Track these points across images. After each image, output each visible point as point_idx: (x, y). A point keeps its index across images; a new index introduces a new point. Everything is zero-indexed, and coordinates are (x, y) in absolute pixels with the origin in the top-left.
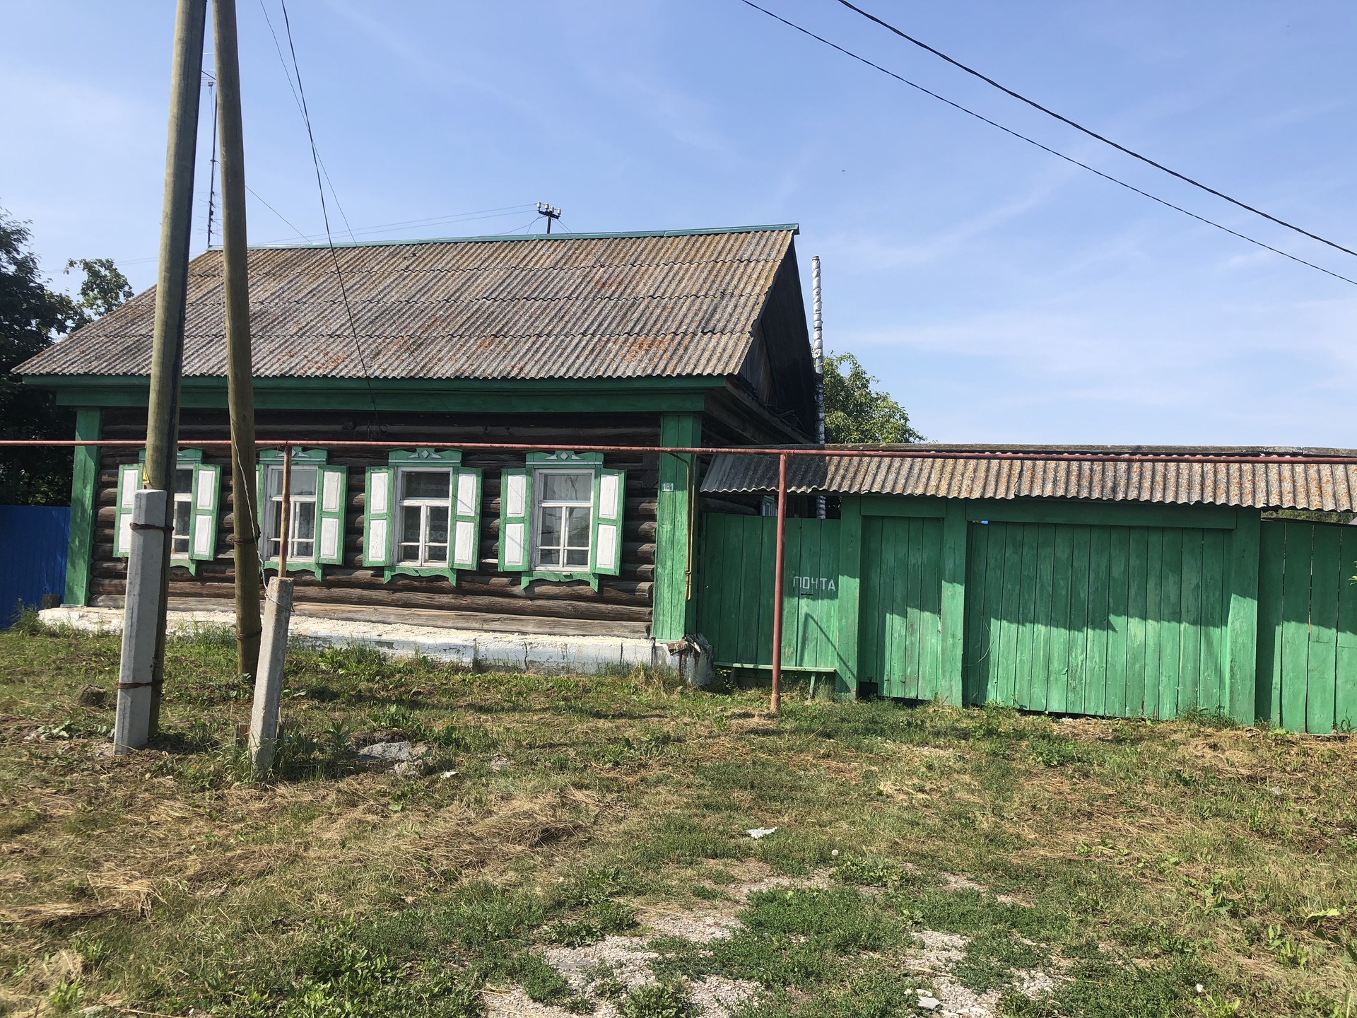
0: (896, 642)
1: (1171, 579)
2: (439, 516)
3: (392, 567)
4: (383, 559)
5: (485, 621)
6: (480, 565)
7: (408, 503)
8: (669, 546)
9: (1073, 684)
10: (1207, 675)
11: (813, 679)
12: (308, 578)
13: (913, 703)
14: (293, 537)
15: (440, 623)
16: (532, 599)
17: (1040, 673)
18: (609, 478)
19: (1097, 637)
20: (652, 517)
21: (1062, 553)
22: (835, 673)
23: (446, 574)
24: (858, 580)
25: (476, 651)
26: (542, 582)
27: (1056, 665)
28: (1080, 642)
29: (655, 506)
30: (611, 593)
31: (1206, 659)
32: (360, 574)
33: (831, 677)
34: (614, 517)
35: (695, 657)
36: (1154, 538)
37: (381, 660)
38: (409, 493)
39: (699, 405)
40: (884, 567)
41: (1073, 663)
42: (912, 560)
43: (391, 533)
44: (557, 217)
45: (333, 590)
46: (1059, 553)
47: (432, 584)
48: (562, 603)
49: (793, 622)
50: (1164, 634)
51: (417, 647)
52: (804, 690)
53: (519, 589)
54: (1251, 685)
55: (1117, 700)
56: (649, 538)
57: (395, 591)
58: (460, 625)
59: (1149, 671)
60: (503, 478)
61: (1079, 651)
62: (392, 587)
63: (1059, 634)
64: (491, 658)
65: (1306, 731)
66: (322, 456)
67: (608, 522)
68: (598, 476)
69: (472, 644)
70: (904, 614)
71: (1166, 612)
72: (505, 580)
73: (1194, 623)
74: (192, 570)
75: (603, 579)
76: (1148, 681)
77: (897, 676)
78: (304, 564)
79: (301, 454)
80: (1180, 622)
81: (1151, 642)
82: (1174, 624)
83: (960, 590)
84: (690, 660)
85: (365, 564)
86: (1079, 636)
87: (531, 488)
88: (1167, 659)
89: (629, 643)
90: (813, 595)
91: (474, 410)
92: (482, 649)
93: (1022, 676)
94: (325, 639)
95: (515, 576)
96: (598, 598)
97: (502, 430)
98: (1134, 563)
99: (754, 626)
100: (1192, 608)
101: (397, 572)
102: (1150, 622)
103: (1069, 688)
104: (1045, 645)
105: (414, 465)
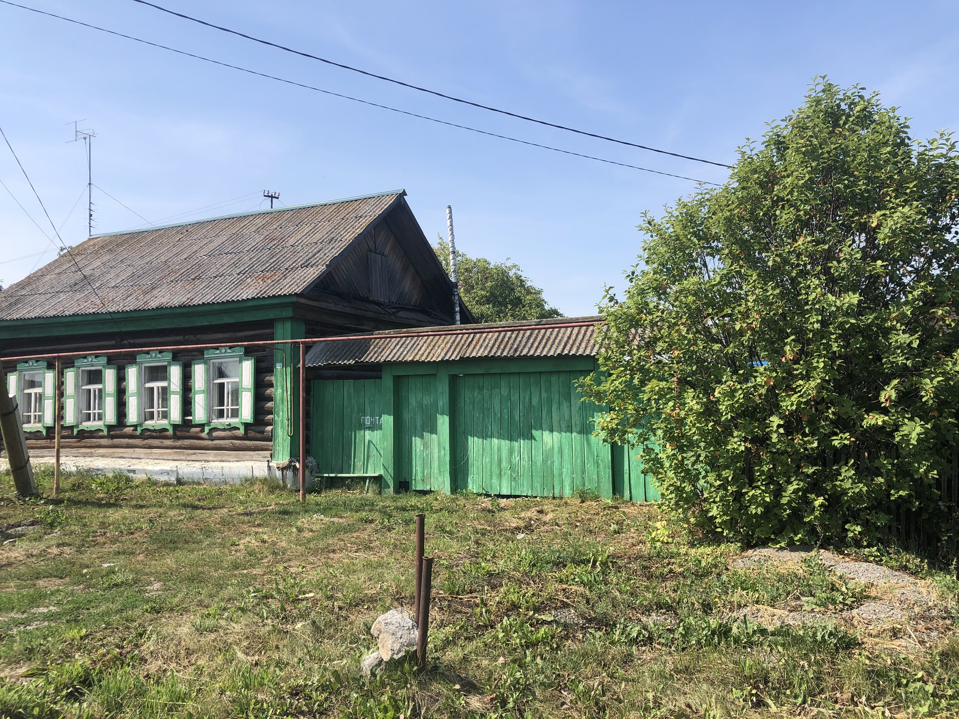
0: (418, 454)
1: (565, 405)
2: (165, 391)
3: (141, 425)
4: (136, 420)
5: (188, 455)
6: (184, 421)
7: (148, 385)
8: (281, 403)
9: (514, 476)
10: (590, 467)
11: (368, 481)
12: (101, 434)
13: (424, 493)
15: (165, 458)
16: (212, 440)
17: (495, 470)
18: (247, 362)
19: (526, 445)
20: (271, 385)
22: (380, 477)
23: (168, 427)
24: (392, 417)
25: (178, 474)
26: (215, 429)
27: (504, 464)
28: (516, 449)
29: (273, 378)
30: (251, 434)
31: (587, 453)
32: (127, 430)
33: (378, 480)
34: (250, 387)
35: (293, 471)
36: (554, 379)
37: (128, 480)
38: (148, 380)
39: (289, 313)
40: (410, 407)
41: (514, 461)
43: (139, 404)
44: (277, 198)
45: (115, 440)
46: (503, 392)
47: (160, 434)
48: (227, 442)
49: (362, 446)
50: (563, 441)
52: (362, 487)
53: (204, 435)
54: (609, 471)
55: (538, 485)
56: (270, 399)
57: (143, 439)
58: (175, 458)
59: (556, 464)
60: (193, 367)
61: (516, 454)
62: (142, 436)
63: (505, 444)
64: (185, 477)
65: (646, 501)
67: (247, 390)
68: (241, 361)
69: (175, 469)
70: (422, 437)
71: (564, 426)
72: (198, 429)
73: (580, 433)
74: (44, 433)
75: (246, 425)
76: (556, 472)
77: (419, 477)
78: (98, 426)
79: (94, 360)
80: (572, 433)
81: (556, 447)
82: (569, 434)
83: (446, 419)
85: (128, 424)
86: (516, 444)
87: (207, 371)
88: (566, 456)
89: (256, 465)
90: (372, 428)
91: (174, 326)
92: (180, 472)
93: (486, 472)
94: (102, 470)
95: (202, 426)
96: (245, 437)
97: (192, 337)
98: (544, 395)
99: (341, 450)
100: (578, 423)
101: (144, 428)
102: (555, 433)
103: (513, 479)
104: (498, 451)
105: (149, 362)
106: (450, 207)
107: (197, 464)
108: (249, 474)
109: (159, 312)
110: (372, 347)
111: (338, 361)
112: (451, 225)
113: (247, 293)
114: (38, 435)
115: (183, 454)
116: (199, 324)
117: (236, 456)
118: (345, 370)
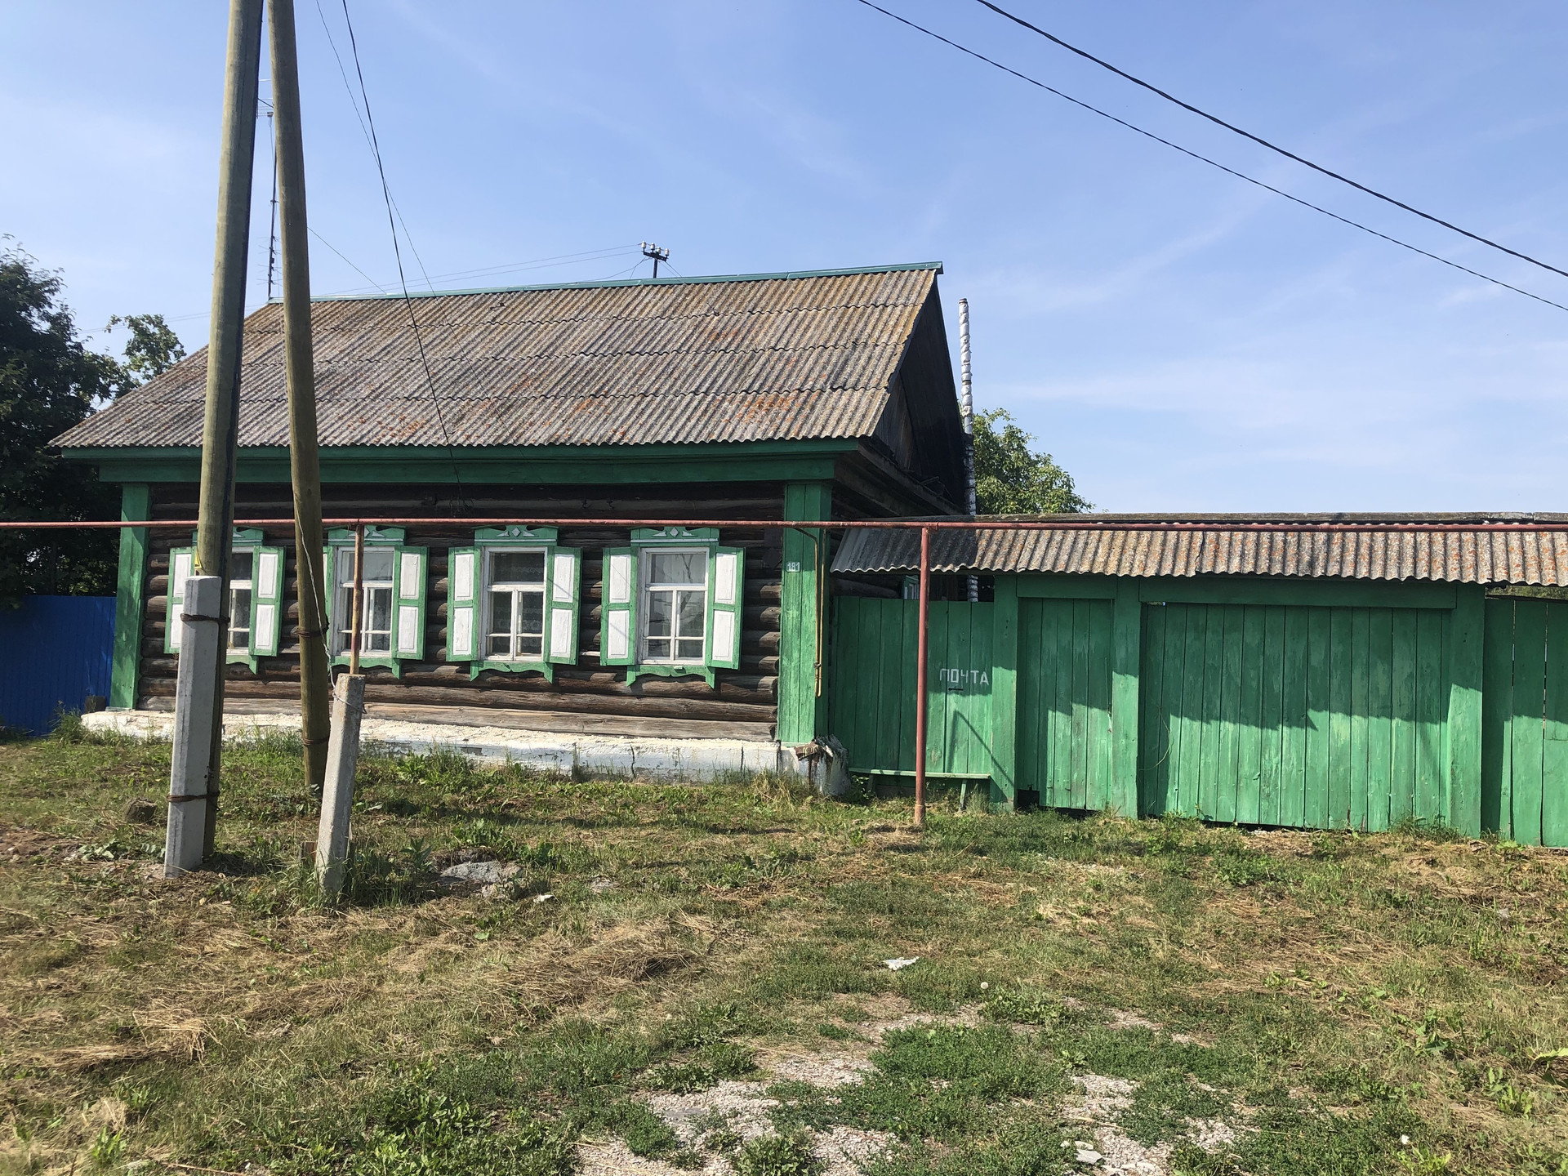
0: (1059, 742)
1: (1380, 668)
2: (532, 603)
3: (479, 662)
4: (469, 652)
5: (587, 722)
6: (580, 658)
7: (497, 588)
8: (795, 635)
9: (1267, 790)
10: (1424, 779)
11: (964, 786)
12: (384, 675)
13: (1080, 814)
14: (367, 629)
15: (534, 726)
16: (639, 697)
17: (1228, 779)
18: (726, 557)
19: (1294, 735)
20: (776, 602)
21: (1253, 638)
23: (542, 670)
24: (1014, 672)
25: (576, 758)
26: (650, 677)
27: (1246, 769)
28: (1274, 741)
29: (779, 589)
30: (729, 689)
31: (1421, 755)
32: (443, 670)
34: (732, 602)
35: (827, 763)
36: (1359, 620)
37: (468, 768)
38: (499, 577)
39: (828, 472)
40: (1045, 658)
41: (1266, 765)
42: (1078, 649)
43: (478, 623)
44: (665, 259)
45: (414, 688)
46: (1248, 639)
47: (525, 680)
48: (673, 701)
49: (939, 721)
50: (1373, 732)
51: (509, 754)
52: (953, 800)
53: (624, 686)
54: (1476, 790)
55: (1318, 809)
56: (772, 625)
57: (483, 689)
58: (557, 728)
59: (1356, 773)
60: (605, 559)
61: (1273, 753)
62: (480, 684)
63: (1249, 732)
64: (593, 766)
65: (1542, 844)
66: (399, 536)
67: (725, 607)
68: (713, 555)
69: (572, 749)
70: (1069, 712)
71: (1375, 706)
72: (609, 675)
73: (1407, 718)
74: (253, 667)
75: (720, 673)
76: (1355, 787)
77: (1061, 783)
78: (380, 659)
79: (375, 534)
80: (1391, 718)
81: (1357, 741)
82: (1385, 720)
83: (1134, 682)
84: (821, 766)
85: (449, 659)
86: (1273, 735)
87: (637, 569)
88: (1377, 759)
89: (750, 747)
90: (963, 690)
92: (583, 755)
93: (1207, 781)
94: (404, 745)
95: (620, 671)
96: (715, 695)
97: (603, 504)
98: (1336, 649)
99: (895, 727)
100: (1405, 701)
101: (485, 668)
102: (1356, 718)
103: (1262, 795)
104: (1233, 745)
105: (504, 545)
106: (965, 301)
107: (621, 742)
108: (734, 764)
109: (551, 453)
112: (967, 334)
113: (748, 428)
114: (238, 670)
115: (575, 721)
116: (627, 480)
117: (694, 729)
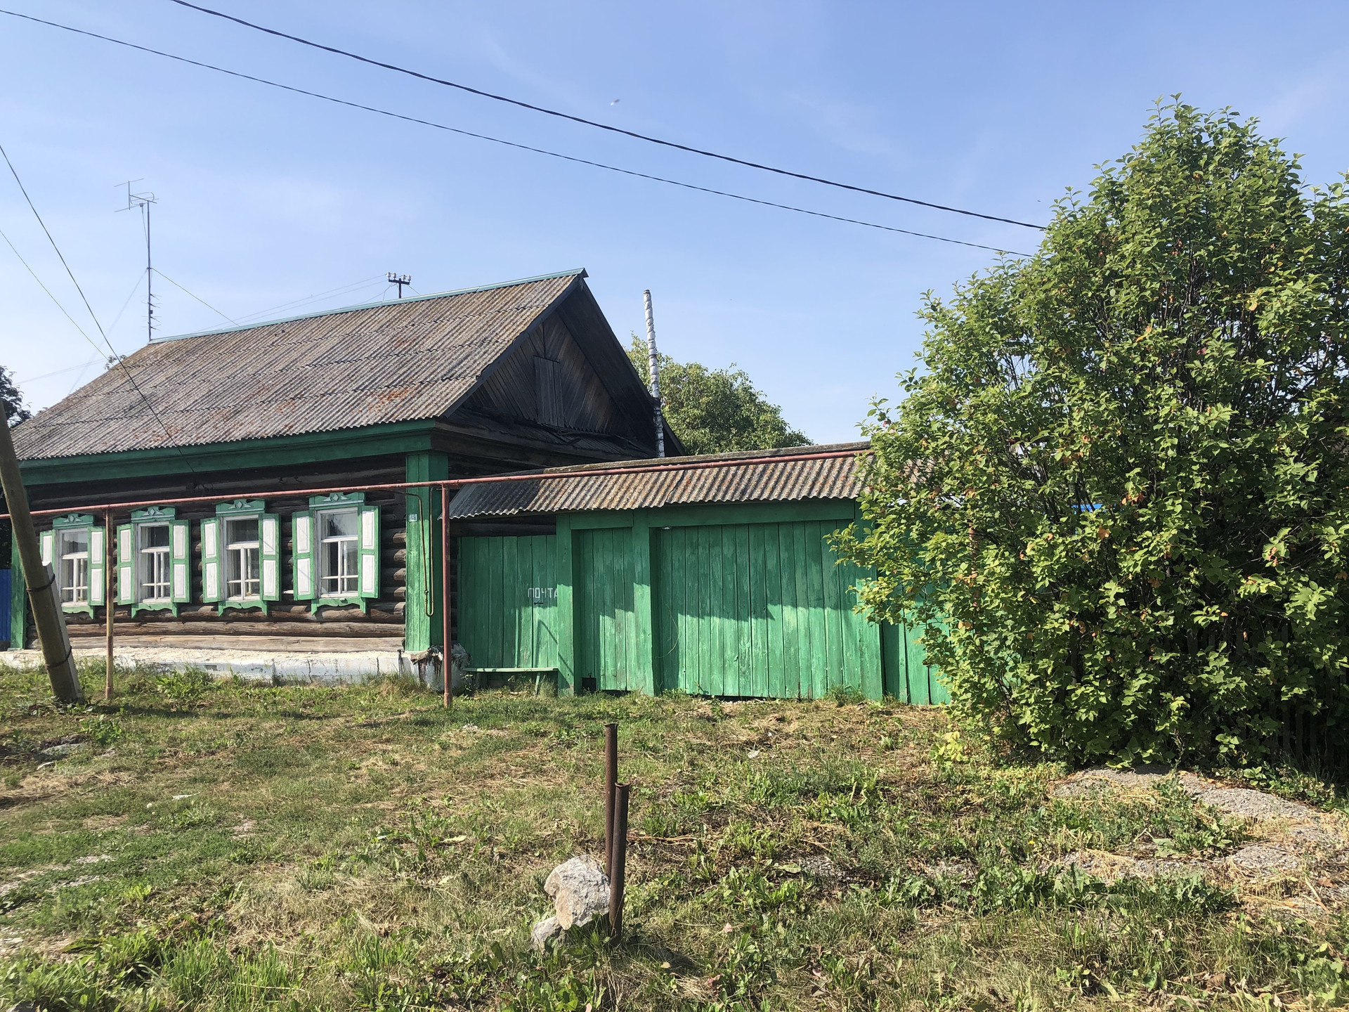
0: (608, 640)
1: (814, 569)
2: (255, 555)
3: (223, 602)
4: (215, 596)
5: (289, 643)
6: (282, 596)
8: (416, 570)
9: (743, 669)
10: (850, 655)
11: (538, 677)
12: (168, 615)
13: (617, 694)
15: (257, 647)
16: (322, 623)
17: (717, 662)
18: (368, 513)
19: (759, 625)
20: (403, 546)
21: (728, 551)
22: (556, 672)
23: (260, 606)
24: (571, 588)
25: (275, 670)
26: (326, 607)
27: (729, 653)
28: (746, 631)
29: (405, 536)
30: (376, 613)
31: (847, 636)
32: (206, 610)
33: (552, 676)
34: (373, 548)
35: (435, 665)
36: (798, 532)
37: (207, 679)
38: (238, 538)
39: (426, 444)
40: (596, 574)
41: (742, 649)
42: (617, 567)
43: (221, 573)
44: (408, 283)
45: (186, 624)
46: (725, 551)
47: (250, 614)
48: (343, 625)
49: (528, 630)
50: (813, 619)
52: (531, 686)
53: (311, 615)
54: (877, 662)
55: (778, 682)
56: (402, 564)
57: (229, 621)
58: (271, 648)
59: (803, 653)
60: (293, 521)
61: (746, 639)
62: (225, 618)
63: (730, 624)
64: (285, 674)
65: (931, 703)
67: (369, 552)
68: (360, 512)
69: (271, 663)
70: (613, 616)
71: (812, 599)
72: (302, 607)
73: (836, 607)
74: (91, 615)
75: (369, 601)
76: (802, 664)
77: (611, 670)
78: (165, 604)
79: (158, 513)
80: (824, 608)
81: (802, 628)
82: (820, 610)
83: (647, 590)
84: (429, 668)
85: (205, 601)
86: (745, 625)
87: (314, 526)
88: (817, 642)
89: (384, 656)
90: (544, 603)
91: (267, 464)
92: (278, 667)
93: (704, 665)
94: (170, 665)
95: (307, 603)
96: (368, 618)
97: (292, 480)
98: (784, 555)
99: (500, 635)
100: (833, 594)
101: (227, 606)
102: (800, 609)
103: (741, 674)
104: (720, 635)
105: (234, 515)
106: (648, 292)
107: (301, 656)
108: (373, 669)
109: (245, 445)
110: (542, 490)
111: (494, 511)
112: (651, 317)
113: (367, 416)
114: (84, 617)
115: (282, 642)
116: (301, 461)
117: (355, 645)
118: (505, 522)
